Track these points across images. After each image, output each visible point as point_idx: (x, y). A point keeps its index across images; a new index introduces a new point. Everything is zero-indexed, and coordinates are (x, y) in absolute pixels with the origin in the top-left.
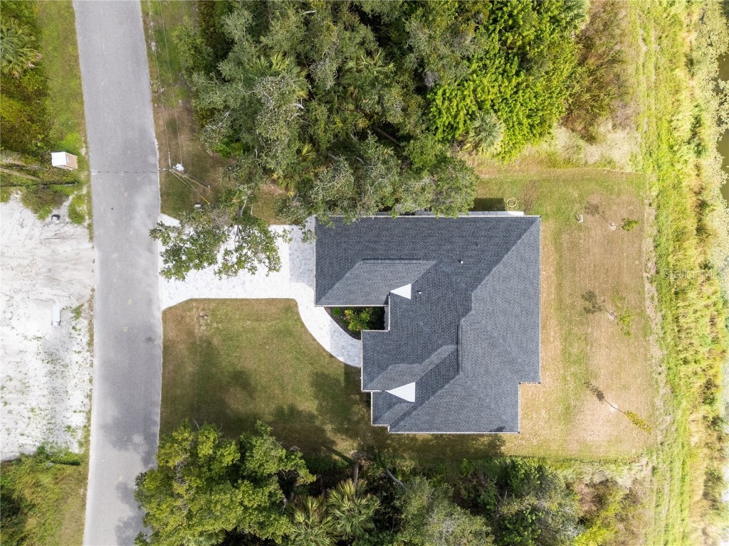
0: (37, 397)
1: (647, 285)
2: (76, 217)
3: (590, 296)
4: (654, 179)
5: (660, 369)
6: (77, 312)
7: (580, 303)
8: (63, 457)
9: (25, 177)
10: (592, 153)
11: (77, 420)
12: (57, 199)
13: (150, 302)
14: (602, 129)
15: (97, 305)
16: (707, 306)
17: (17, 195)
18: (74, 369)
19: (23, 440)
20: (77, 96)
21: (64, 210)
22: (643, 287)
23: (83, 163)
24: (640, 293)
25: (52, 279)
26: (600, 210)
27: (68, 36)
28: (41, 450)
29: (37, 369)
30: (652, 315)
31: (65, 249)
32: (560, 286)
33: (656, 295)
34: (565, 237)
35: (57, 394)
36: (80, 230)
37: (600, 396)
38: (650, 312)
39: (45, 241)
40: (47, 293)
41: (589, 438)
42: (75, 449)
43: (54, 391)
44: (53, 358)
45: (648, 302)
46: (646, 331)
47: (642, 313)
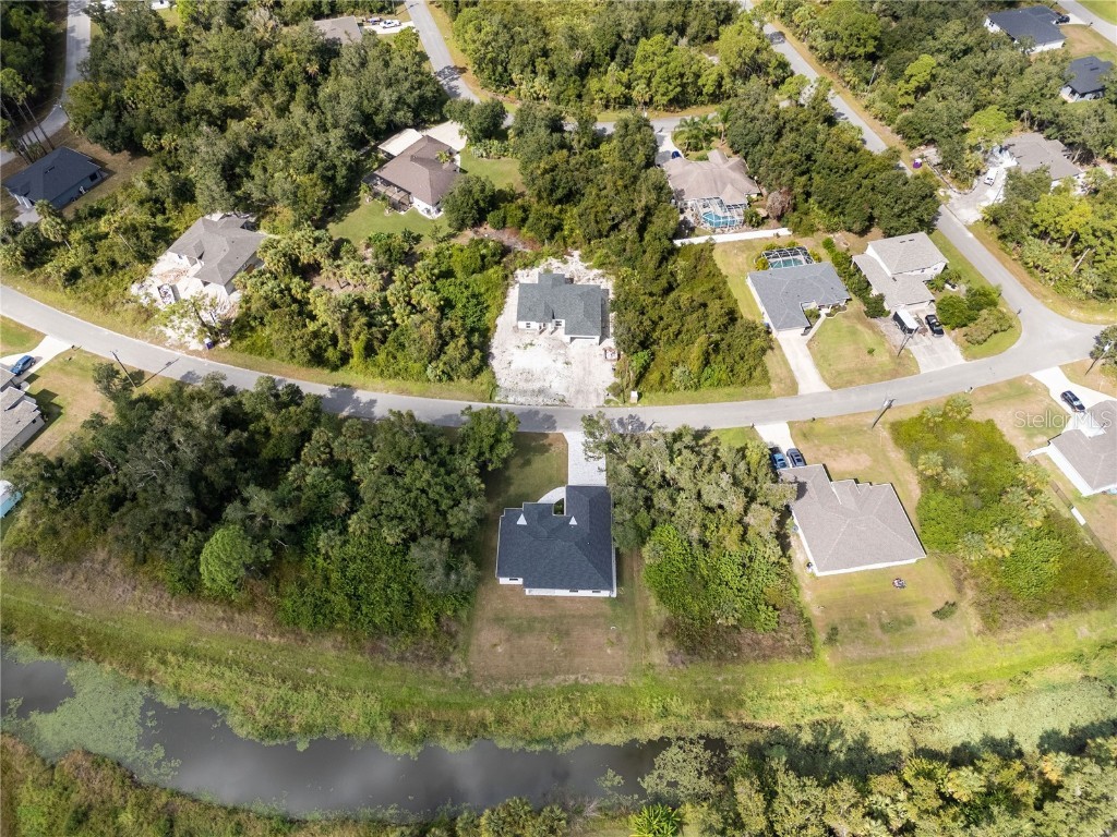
0: (523, 385)
1: (573, 677)
2: (608, 402)
4: (641, 685)
5: (521, 686)
6: (563, 401)
8: (494, 394)
9: (625, 384)
10: (652, 636)
11: (511, 399)
12: (616, 395)
13: (567, 428)
14: (667, 644)
15: (566, 408)
17: (618, 380)
18: (535, 399)
19: (503, 380)
20: (666, 404)
21: (611, 397)
22: (573, 673)
23: (633, 405)
24: (568, 672)
25: (578, 392)
27: (694, 401)
28: (498, 386)
29: (536, 386)
30: (554, 681)
31: (593, 397)
32: (574, 616)
33: (567, 683)
34: (602, 620)
35: (524, 392)
36: (602, 403)
38: (558, 679)
39: (596, 390)
40: (572, 390)
41: (483, 633)
42: (497, 399)
43: (525, 392)
44: (541, 391)
45: (562, 677)
46: (545, 674)
47: (556, 673)
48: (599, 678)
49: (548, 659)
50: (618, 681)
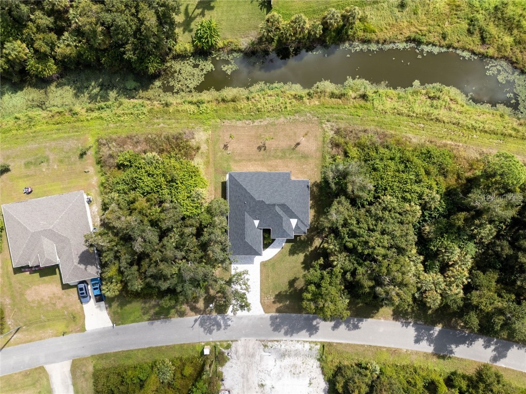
0: (298, 361)
1: (256, 124)
2: (228, 347)
3: (259, 148)
4: (213, 121)
5: (289, 118)
6: (265, 346)
7: (262, 152)
8: (321, 352)
9: (213, 366)
10: (204, 147)
11: (307, 346)
12: (222, 353)
13: (262, 318)
14: (195, 144)
15: (263, 338)
16: (264, 98)
17: (220, 369)
18: (287, 347)
19: (315, 367)
20: (181, 346)
21: (226, 351)
22: (256, 126)
23: (208, 344)
24: (259, 127)
25: (253, 356)
26: (226, 144)
27: (159, 349)
28: (319, 360)
29: (288, 361)
30: (267, 121)
31: (241, 350)
32: (255, 160)
33: (259, 120)
34: (237, 158)
35: (297, 354)
36: (234, 345)
37: (298, 144)
38: (265, 123)
39: (238, 358)
40: (258, 357)
41: (314, 148)
42: (318, 347)
43: (296, 355)
44: (283, 355)
46: (273, 125)
47: (266, 126)
48: (239, 123)
49: (271, 133)
50: (227, 123)
